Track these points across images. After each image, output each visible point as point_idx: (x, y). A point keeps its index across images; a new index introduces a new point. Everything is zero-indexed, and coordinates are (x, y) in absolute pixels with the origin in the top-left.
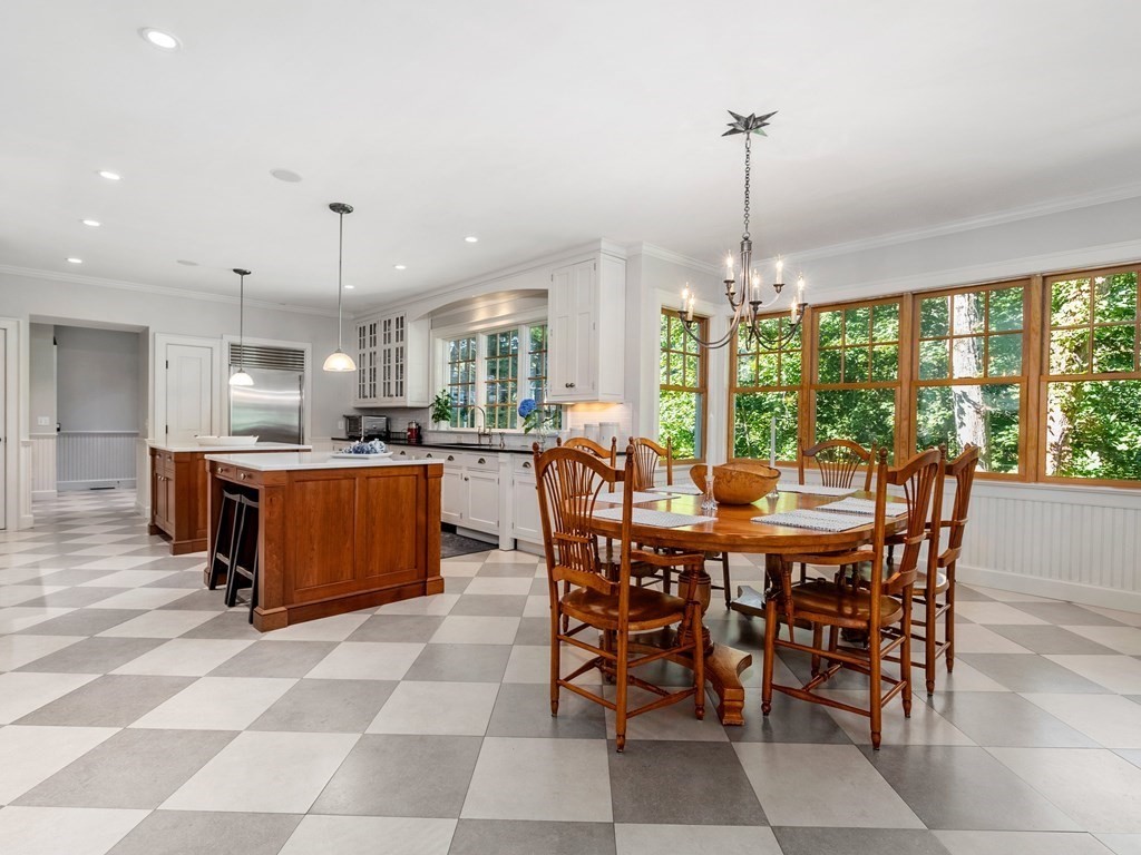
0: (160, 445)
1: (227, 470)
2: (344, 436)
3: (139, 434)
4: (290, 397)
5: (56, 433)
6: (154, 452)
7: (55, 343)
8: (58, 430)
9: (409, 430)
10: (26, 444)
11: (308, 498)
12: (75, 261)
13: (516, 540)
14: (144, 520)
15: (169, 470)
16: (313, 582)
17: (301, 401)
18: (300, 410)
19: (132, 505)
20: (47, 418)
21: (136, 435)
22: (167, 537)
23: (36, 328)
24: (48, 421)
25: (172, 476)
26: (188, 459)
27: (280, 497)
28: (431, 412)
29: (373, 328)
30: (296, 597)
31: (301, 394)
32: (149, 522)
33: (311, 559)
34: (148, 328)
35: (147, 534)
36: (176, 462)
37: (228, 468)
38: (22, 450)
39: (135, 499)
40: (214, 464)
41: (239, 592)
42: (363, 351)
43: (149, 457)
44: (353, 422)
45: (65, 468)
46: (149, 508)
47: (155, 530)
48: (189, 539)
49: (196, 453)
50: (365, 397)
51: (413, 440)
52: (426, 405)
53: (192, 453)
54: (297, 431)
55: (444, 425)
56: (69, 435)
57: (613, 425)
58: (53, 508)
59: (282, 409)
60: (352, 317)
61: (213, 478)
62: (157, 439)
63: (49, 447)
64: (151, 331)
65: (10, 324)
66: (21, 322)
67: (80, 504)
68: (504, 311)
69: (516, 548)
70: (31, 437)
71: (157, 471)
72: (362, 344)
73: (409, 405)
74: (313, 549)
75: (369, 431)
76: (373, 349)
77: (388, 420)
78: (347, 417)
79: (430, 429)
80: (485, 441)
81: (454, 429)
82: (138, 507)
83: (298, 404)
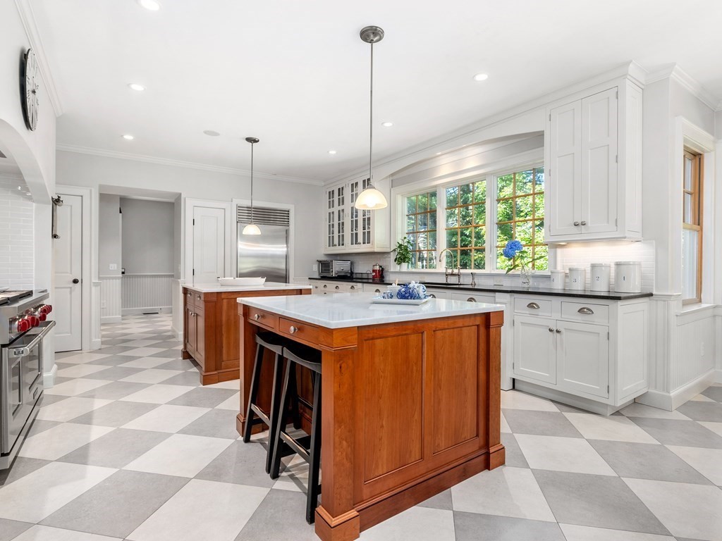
0: (189, 286)
1: (263, 317)
2: (317, 276)
3: (174, 275)
4: (280, 249)
5: (121, 275)
6: (186, 291)
7: (121, 212)
8: (123, 273)
9: (374, 271)
10: (96, 284)
11: (377, 360)
12: (128, 137)
13: (514, 379)
14: (177, 344)
15: (199, 308)
16: (382, 468)
17: (287, 251)
18: (287, 257)
19: (169, 328)
20: (116, 265)
21: (172, 276)
22: (196, 364)
23: (105, 198)
24: (116, 267)
25: (202, 313)
26: (215, 299)
27: (350, 362)
28: (393, 256)
29: (341, 191)
30: (366, 492)
31: (287, 247)
32: (181, 347)
33: (380, 439)
34: (180, 194)
35: (181, 358)
36: (206, 302)
37: (264, 314)
38: (93, 288)
39: (171, 323)
40: (247, 309)
41: (283, 459)
42: (331, 210)
43: (182, 296)
44: (325, 266)
45: (127, 299)
46: (181, 333)
47: (187, 355)
48: (216, 370)
49: (221, 293)
50: (334, 245)
51: (377, 280)
52: (388, 250)
53: (217, 293)
54: (285, 272)
55: (405, 267)
56: (130, 276)
57: (634, 264)
58: (119, 330)
59: (273, 257)
60: (323, 184)
61: (247, 323)
62: (187, 281)
63: (115, 285)
64: (183, 196)
65: (85, 192)
66: (93, 190)
67: (137, 327)
68: (471, 163)
69: (514, 388)
70: (99, 278)
71: (188, 307)
72: (331, 204)
73: (376, 250)
74: (382, 426)
75: (338, 272)
76: (341, 207)
77: (352, 264)
78: (320, 262)
79: (392, 270)
80: (453, 280)
81: (414, 270)
82: (173, 331)
83: (285, 253)
